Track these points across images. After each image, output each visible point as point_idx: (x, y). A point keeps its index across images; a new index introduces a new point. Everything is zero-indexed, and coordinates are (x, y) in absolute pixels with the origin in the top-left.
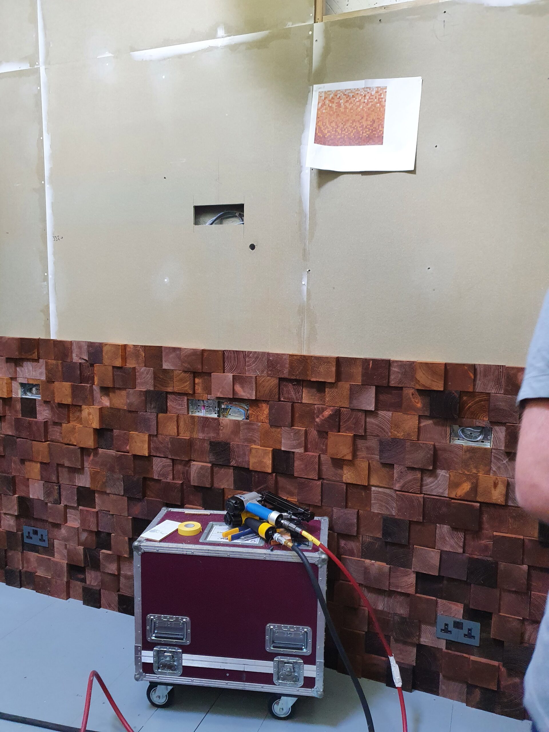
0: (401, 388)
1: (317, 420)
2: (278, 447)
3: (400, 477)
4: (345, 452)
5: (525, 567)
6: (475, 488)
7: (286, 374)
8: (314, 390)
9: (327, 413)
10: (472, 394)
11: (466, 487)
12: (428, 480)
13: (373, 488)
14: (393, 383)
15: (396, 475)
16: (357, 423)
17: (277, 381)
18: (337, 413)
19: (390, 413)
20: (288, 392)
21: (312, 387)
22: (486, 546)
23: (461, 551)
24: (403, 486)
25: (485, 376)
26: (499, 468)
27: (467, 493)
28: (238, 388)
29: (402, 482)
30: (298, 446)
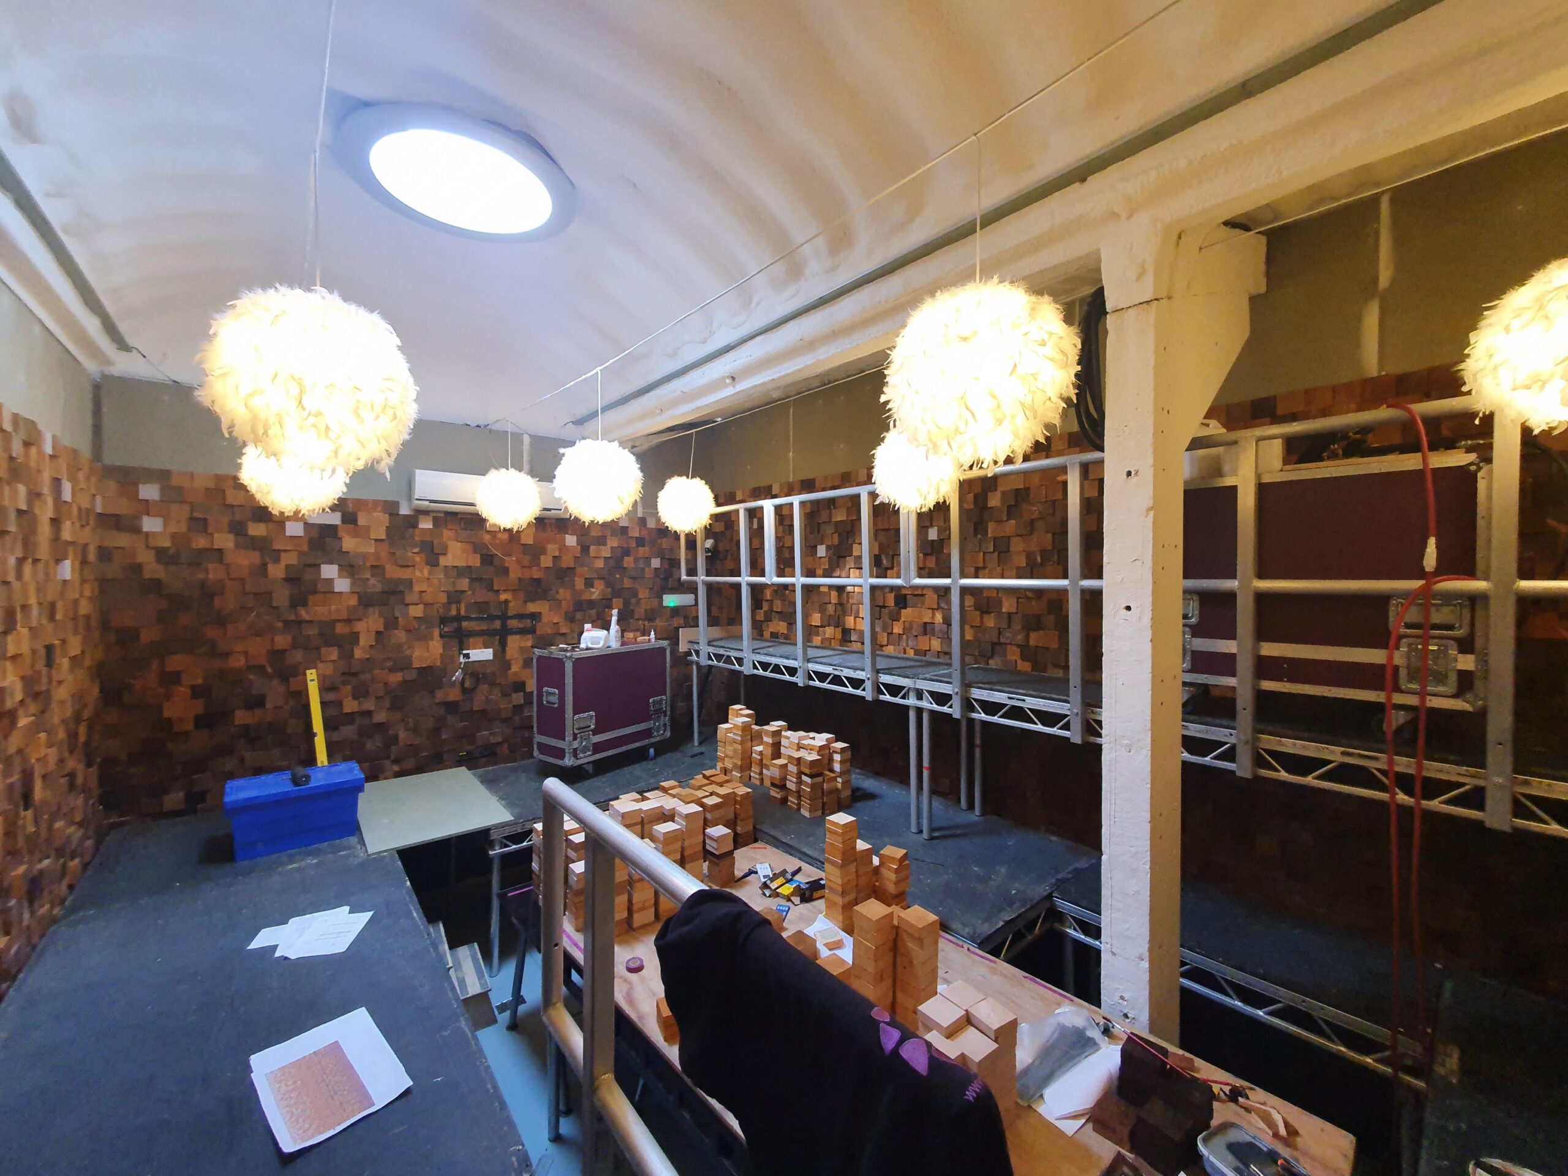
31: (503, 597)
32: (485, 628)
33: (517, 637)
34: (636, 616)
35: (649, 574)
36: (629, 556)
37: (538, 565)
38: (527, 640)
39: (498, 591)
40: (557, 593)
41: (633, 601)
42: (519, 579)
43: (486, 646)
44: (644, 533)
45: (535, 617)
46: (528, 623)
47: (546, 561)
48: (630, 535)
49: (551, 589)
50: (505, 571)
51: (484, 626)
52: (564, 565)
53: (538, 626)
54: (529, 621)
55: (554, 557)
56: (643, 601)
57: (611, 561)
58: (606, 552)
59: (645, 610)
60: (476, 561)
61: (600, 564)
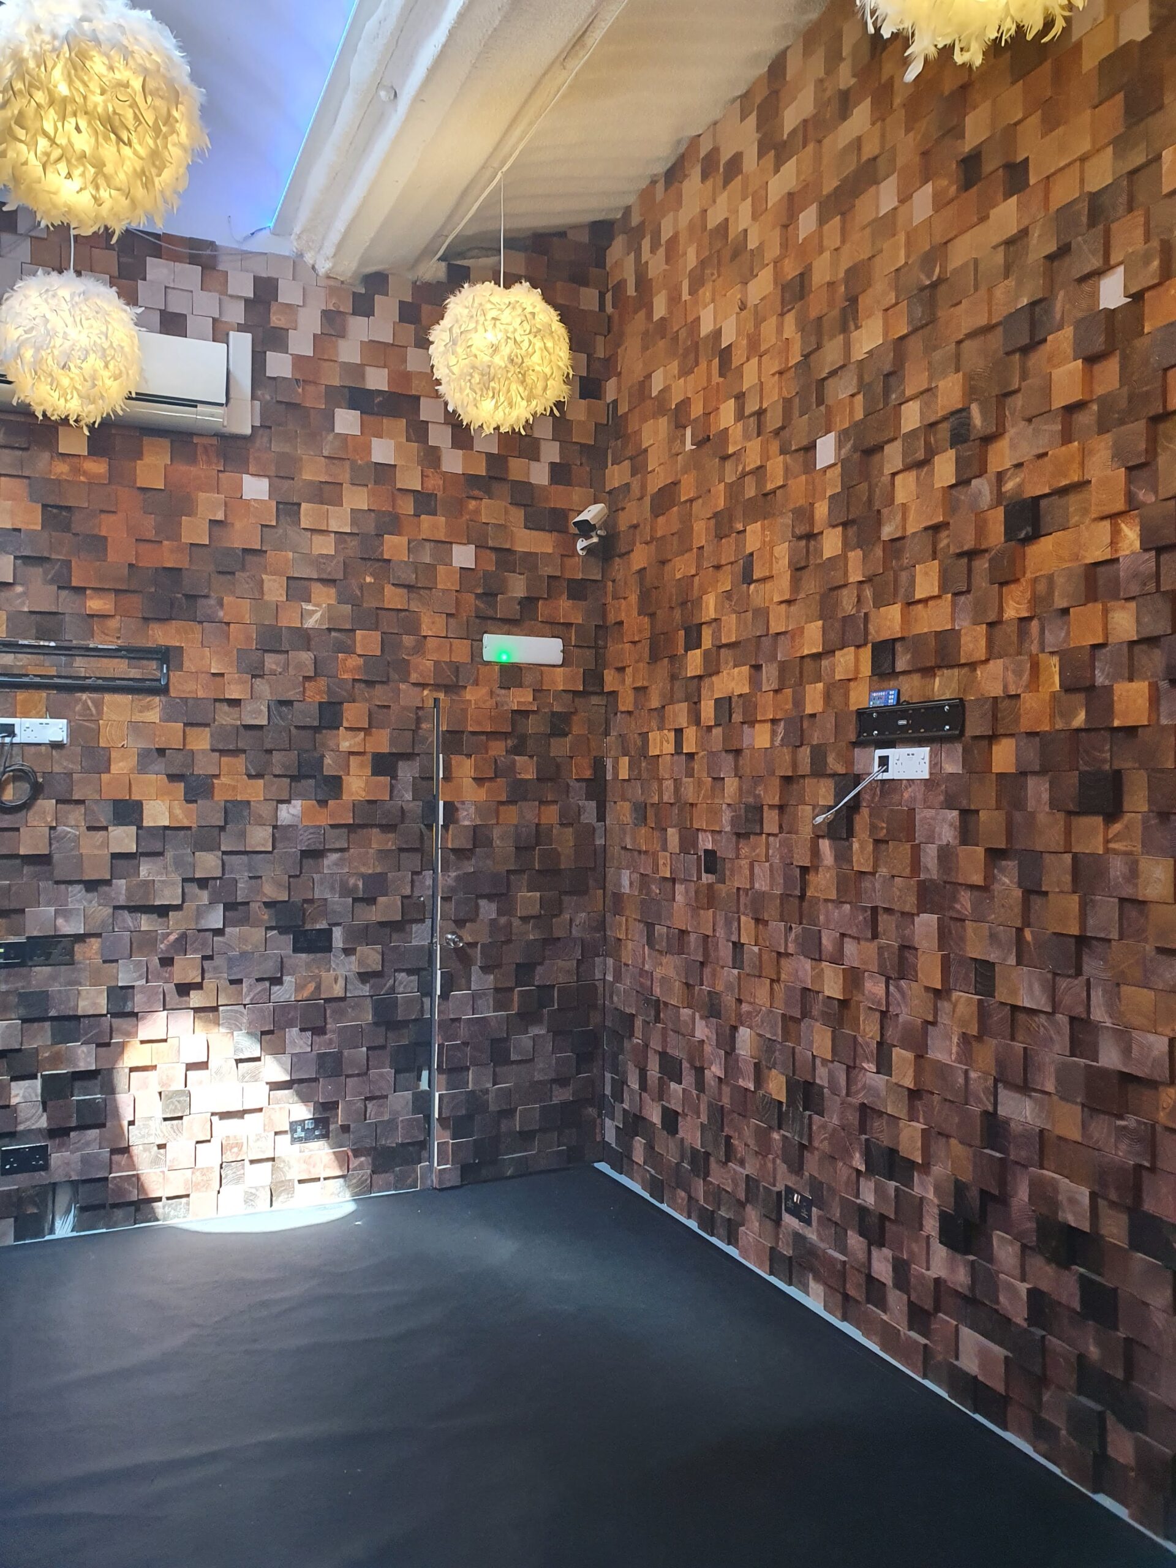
0: (247, 903)
1: (162, 946)
2: (113, 984)
3: (249, 991)
4: (194, 977)
5: (364, 1049)
6: (318, 988)
7: (122, 901)
8: (155, 916)
9: (172, 938)
10: (311, 901)
11: (311, 987)
12: (275, 988)
13: (221, 1008)
14: (239, 900)
15: (245, 990)
16: (204, 944)
17: (110, 910)
18: (183, 936)
19: (237, 929)
20: (124, 921)
21: (153, 913)
22: (331, 1040)
23: (309, 1049)
24: (252, 999)
25: (322, 884)
26: (338, 964)
27: (312, 993)
28: (60, 921)
29: (252, 995)
30: (140, 978)
31: (95, 604)
32: (53, 672)
33: (125, 699)
34: (414, 677)
35: (446, 581)
36: (399, 534)
37: (177, 537)
38: (148, 708)
39: (80, 590)
40: (221, 604)
41: (408, 640)
42: (131, 565)
43: (55, 713)
44: (434, 483)
45: (166, 656)
46: (151, 669)
47: (195, 530)
48: (399, 486)
49: (206, 597)
50: (98, 544)
51: (49, 667)
52: (238, 544)
53: (175, 676)
54: (154, 664)
55: (213, 522)
56: (431, 643)
57: (353, 543)
58: (339, 520)
59: (437, 663)
60: (31, 519)
61: (325, 546)
